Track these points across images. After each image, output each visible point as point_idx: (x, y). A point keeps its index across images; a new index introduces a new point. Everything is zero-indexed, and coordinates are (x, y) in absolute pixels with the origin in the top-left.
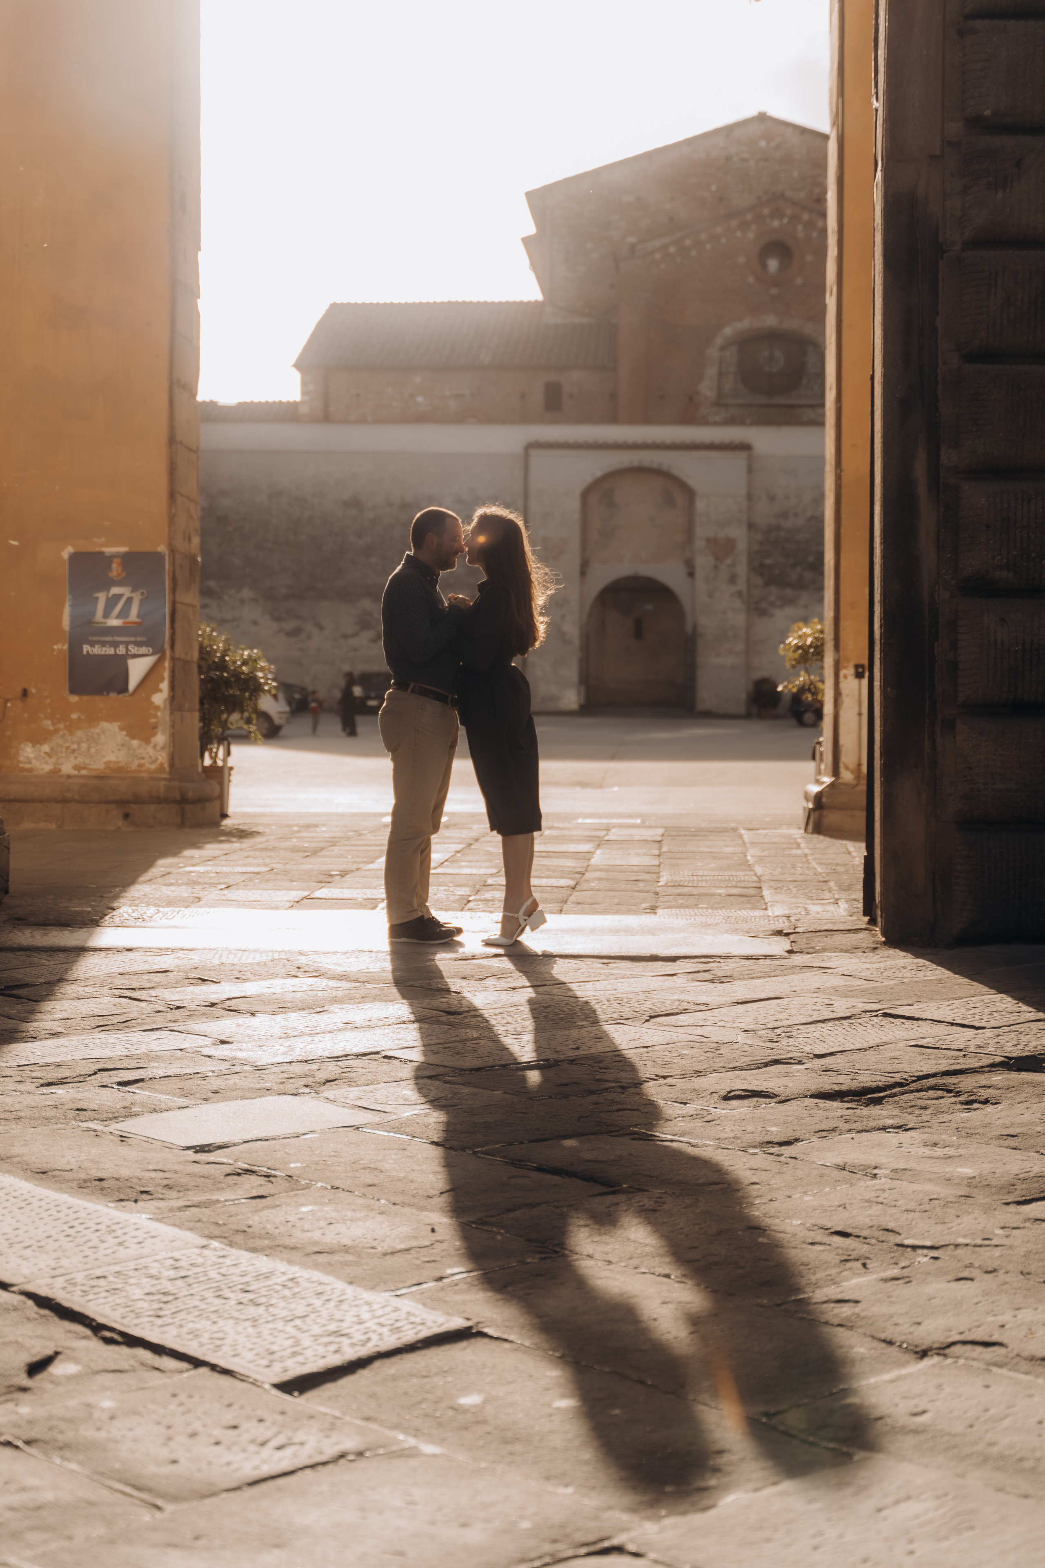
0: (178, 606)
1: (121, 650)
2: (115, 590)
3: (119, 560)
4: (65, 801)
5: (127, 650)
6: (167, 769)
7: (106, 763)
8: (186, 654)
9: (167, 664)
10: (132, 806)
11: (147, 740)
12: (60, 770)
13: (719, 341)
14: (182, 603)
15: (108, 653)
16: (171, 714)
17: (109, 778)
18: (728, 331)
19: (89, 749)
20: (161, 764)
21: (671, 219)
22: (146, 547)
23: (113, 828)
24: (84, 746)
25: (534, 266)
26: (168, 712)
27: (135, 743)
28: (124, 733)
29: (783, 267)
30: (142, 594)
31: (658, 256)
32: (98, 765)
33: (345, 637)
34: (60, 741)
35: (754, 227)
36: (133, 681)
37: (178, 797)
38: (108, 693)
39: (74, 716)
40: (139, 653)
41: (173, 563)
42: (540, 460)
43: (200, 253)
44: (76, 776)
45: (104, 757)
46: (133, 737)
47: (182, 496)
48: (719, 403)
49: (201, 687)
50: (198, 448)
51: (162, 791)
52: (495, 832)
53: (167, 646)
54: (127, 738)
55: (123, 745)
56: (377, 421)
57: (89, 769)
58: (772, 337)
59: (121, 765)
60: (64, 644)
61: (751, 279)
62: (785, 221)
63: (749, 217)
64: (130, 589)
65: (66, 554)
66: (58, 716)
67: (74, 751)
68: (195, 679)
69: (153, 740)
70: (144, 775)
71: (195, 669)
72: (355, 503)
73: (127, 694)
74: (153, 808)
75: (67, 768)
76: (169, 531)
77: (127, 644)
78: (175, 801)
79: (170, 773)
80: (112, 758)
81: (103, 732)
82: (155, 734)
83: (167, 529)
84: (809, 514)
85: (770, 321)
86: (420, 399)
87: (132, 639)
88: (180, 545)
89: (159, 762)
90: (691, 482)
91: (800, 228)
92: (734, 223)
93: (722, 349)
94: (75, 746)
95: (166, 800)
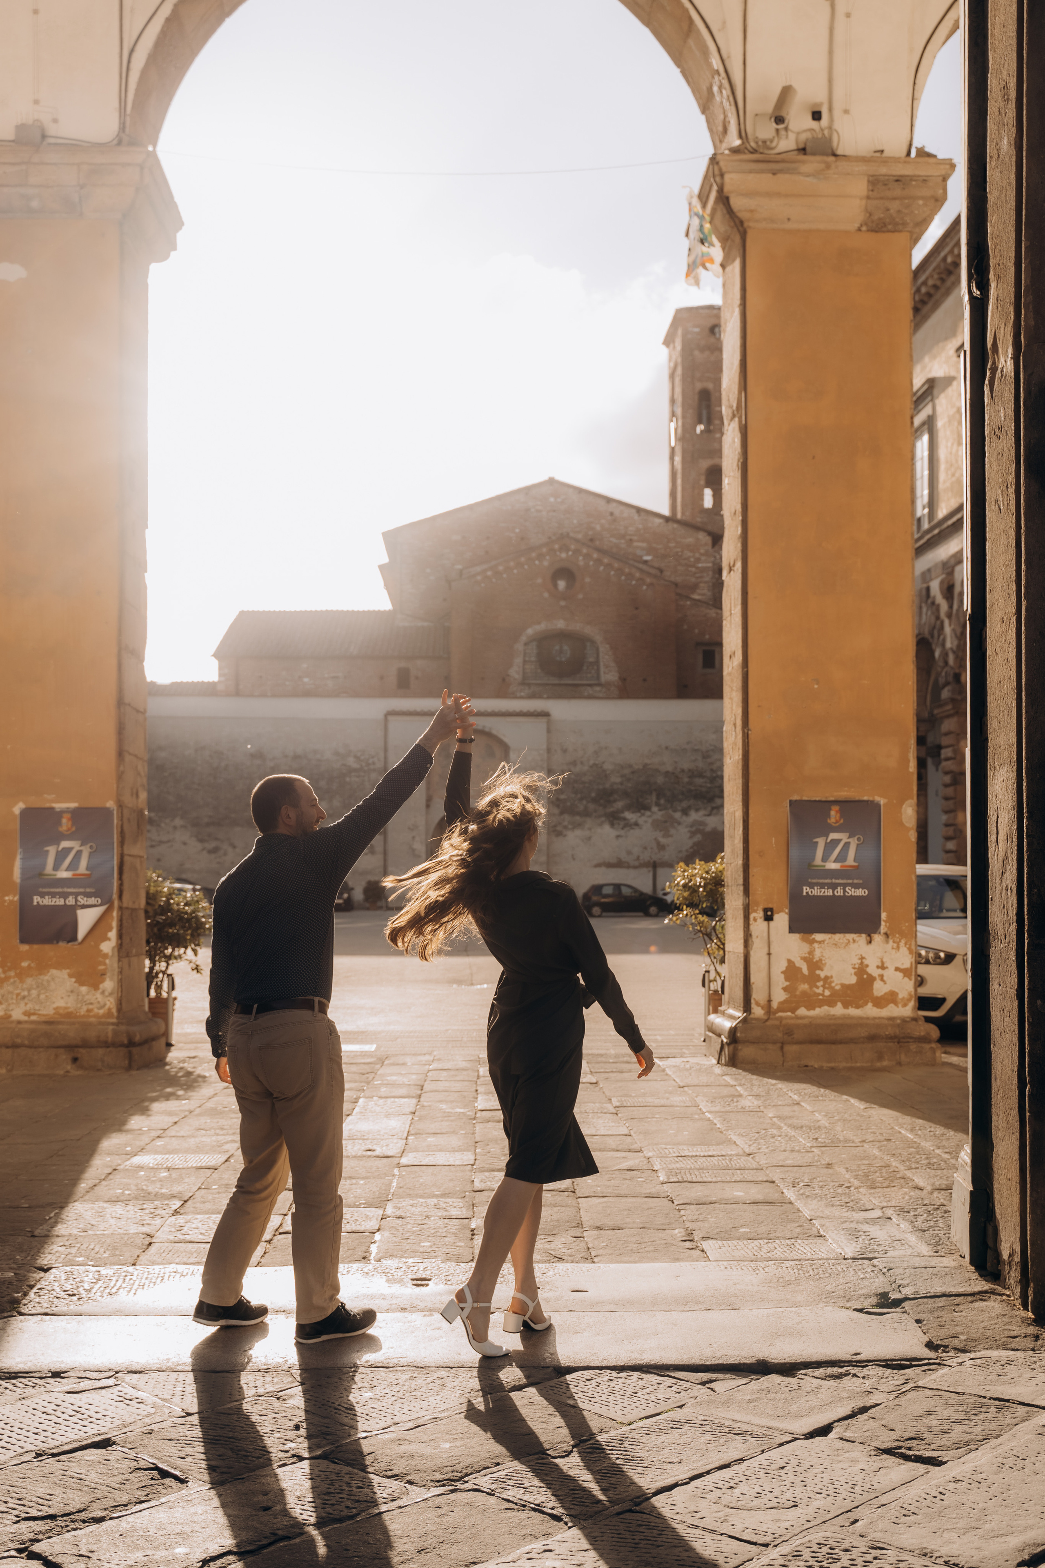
0: (126, 858)
1: (71, 901)
2: (65, 844)
3: (69, 815)
4: (15, 1046)
5: (76, 901)
6: (115, 1014)
7: (56, 1009)
8: (134, 902)
9: (115, 914)
10: (81, 1050)
11: (96, 988)
12: (10, 1016)
13: (524, 638)
14: (130, 855)
15: (58, 903)
16: (119, 961)
17: (58, 1023)
18: (530, 631)
19: (39, 995)
20: (109, 1009)
21: (487, 552)
22: (94, 802)
23: (62, 1072)
24: (34, 993)
25: (387, 586)
26: (116, 959)
27: (84, 989)
28: (74, 980)
29: (569, 587)
30: (91, 847)
31: (479, 578)
32: (48, 1010)
34: (10, 988)
35: (548, 557)
36: (82, 931)
37: (126, 1042)
38: (58, 942)
39: (25, 964)
40: (88, 903)
41: (121, 818)
42: (395, 723)
43: (147, 531)
44: (26, 1022)
45: (54, 1003)
46: (82, 984)
47: (130, 754)
48: (524, 683)
49: (147, 932)
50: (145, 711)
51: (110, 1035)
53: (115, 896)
54: (76, 985)
55: (72, 992)
56: (274, 696)
57: (39, 1015)
58: (562, 636)
59: (70, 1010)
60: (15, 896)
61: (546, 595)
62: (570, 553)
63: (544, 550)
64: (79, 842)
65: (17, 809)
66: (9, 964)
67: (24, 998)
68: (142, 924)
69: (101, 986)
70: (92, 1020)
71: (142, 915)
73: (76, 943)
74: (101, 1051)
75: (17, 1014)
76: (118, 787)
77: (76, 895)
78: (122, 1045)
79: (118, 1018)
80: (61, 1003)
81: (53, 979)
82: (103, 981)
83: (115, 786)
84: (591, 762)
85: (560, 624)
86: (306, 680)
87: (82, 890)
88: (128, 800)
89: (107, 1007)
90: (506, 740)
91: (581, 558)
92: (534, 555)
93: (526, 644)
94: (26, 993)
95: (114, 1045)
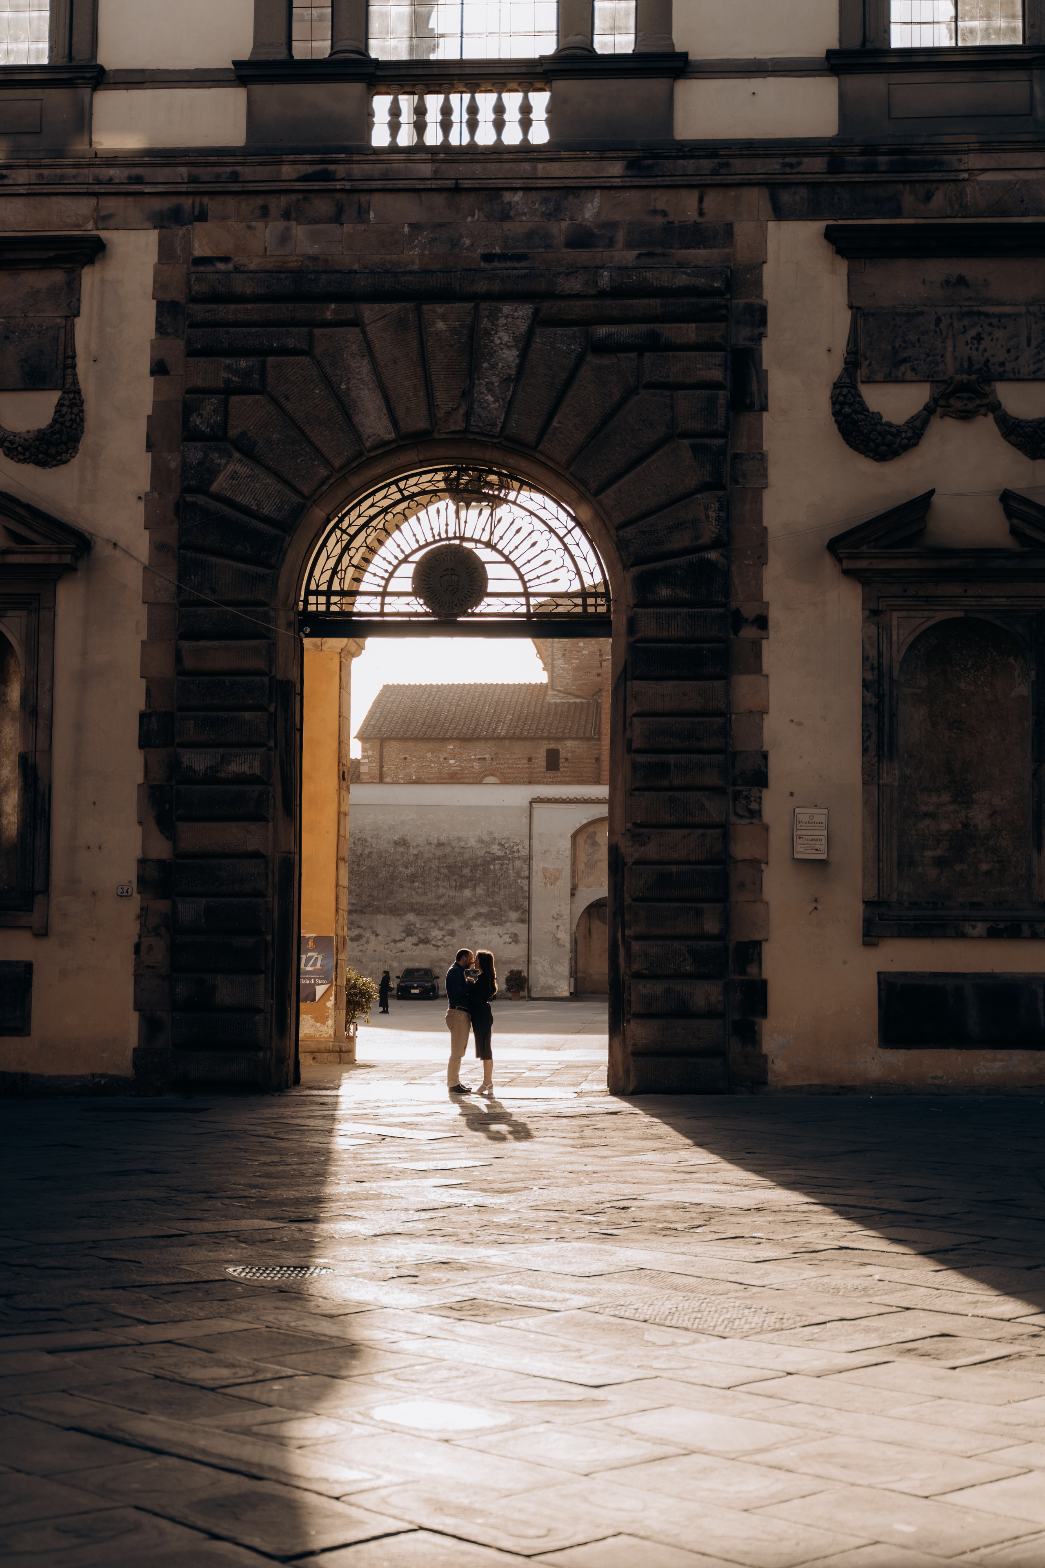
0: (339, 961)
1: (312, 982)
2: (310, 954)
3: (312, 940)
5: (315, 981)
6: (332, 1037)
7: (305, 1034)
8: (341, 982)
9: (333, 988)
10: (317, 1054)
11: (324, 1024)
14: (340, 959)
15: (306, 983)
16: (335, 1011)
17: (306, 1041)
20: (330, 1035)
22: (325, 934)
23: (308, 1064)
26: (333, 1009)
27: (318, 1024)
28: (314, 1020)
30: (323, 955)
33: (395, 941)
36: (318, 996)
37: (337, 1050)
38: (306, 1002)
40: (321, 983)
41: (337, 941)
42: (541, 811)
45: (304, 1031)
46: (317, 1022)
47: (341, 910)
49: (346, 998)
51: (331, 1046)
52: (479, 1059)
53: (334, 980)
54: (315, 1022)
55: (313, 1026)
56: (420, 781)
59: (311, 1035)
64: (317, 953)
68: (344, 994)
69: (328, 1024)
70: (322, 1039)
71: (344, 989)
72: (403, 843)
73: (315, 1002)
74: (326, 1054)
76: (336, 926)
77: (315, 979)
78: (336, 1052)
79: (334, 1038)
80: (307, 1031)
81: (304, 1020)
82: (328, 1022)
83: (334, 926)
86: (452, 762)
87: (318, 976)
88: (340, 933)
89: (328, 1034)
95: (333, 1051)
